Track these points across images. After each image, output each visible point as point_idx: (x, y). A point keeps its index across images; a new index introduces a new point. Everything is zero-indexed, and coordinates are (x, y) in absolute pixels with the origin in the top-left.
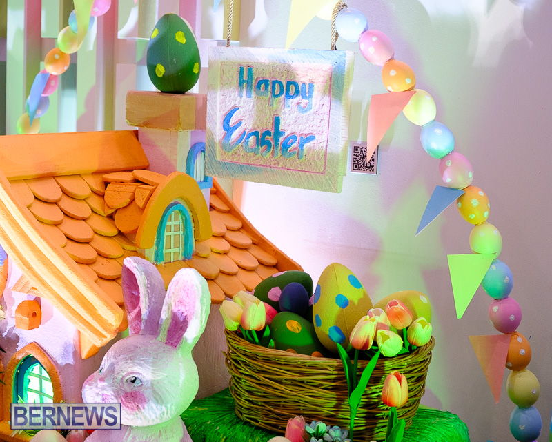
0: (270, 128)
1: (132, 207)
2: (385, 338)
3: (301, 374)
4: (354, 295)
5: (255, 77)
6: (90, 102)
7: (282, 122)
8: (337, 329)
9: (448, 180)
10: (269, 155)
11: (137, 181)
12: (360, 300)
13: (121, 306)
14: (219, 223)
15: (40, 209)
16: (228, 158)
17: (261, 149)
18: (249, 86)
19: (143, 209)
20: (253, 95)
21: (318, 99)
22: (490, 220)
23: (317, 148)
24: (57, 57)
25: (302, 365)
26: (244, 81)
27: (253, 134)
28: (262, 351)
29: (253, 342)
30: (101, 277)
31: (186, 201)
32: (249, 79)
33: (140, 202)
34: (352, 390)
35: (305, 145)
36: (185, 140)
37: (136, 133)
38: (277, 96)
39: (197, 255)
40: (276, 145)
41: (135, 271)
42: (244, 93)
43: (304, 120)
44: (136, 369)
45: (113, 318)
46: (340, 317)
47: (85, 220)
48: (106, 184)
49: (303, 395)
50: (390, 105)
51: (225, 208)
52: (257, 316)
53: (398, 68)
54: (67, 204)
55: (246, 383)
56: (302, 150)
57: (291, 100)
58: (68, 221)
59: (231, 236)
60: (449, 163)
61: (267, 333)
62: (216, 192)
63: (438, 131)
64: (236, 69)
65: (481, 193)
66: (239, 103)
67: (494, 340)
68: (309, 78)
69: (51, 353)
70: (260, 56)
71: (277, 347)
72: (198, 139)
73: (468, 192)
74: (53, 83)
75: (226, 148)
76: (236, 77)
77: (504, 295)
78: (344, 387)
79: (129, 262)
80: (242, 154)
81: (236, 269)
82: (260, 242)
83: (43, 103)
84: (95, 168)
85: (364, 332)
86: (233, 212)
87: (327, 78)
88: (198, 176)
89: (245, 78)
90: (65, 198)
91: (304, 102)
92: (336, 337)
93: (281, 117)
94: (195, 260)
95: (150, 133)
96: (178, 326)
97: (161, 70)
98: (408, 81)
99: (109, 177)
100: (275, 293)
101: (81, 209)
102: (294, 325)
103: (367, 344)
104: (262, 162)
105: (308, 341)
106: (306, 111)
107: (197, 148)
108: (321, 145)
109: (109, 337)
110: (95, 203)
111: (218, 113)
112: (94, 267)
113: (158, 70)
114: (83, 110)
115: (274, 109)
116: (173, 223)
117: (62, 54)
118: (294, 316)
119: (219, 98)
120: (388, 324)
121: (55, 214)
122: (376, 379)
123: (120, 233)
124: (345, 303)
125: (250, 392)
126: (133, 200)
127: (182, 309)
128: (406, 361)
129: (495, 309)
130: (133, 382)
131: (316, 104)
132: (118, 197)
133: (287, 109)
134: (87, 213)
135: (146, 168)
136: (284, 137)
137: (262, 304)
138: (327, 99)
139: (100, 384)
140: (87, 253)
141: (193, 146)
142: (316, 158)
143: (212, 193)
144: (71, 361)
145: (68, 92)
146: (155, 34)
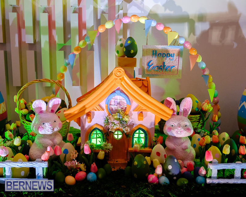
1: (143, 86)
9: (206, 73)
22: (213, 81)
44: (186, 123)
46: (198, 105)
60: (206, 70)
63: (203, 63)
73: (209, 76)
79: (169, 98)
92: (197, 110)
98: (196, 52)
113: (132, 51)
130: (186, 126)
132: (138, 84)
139: (180, 128)
144: (153, 126)
146: (129, 42)
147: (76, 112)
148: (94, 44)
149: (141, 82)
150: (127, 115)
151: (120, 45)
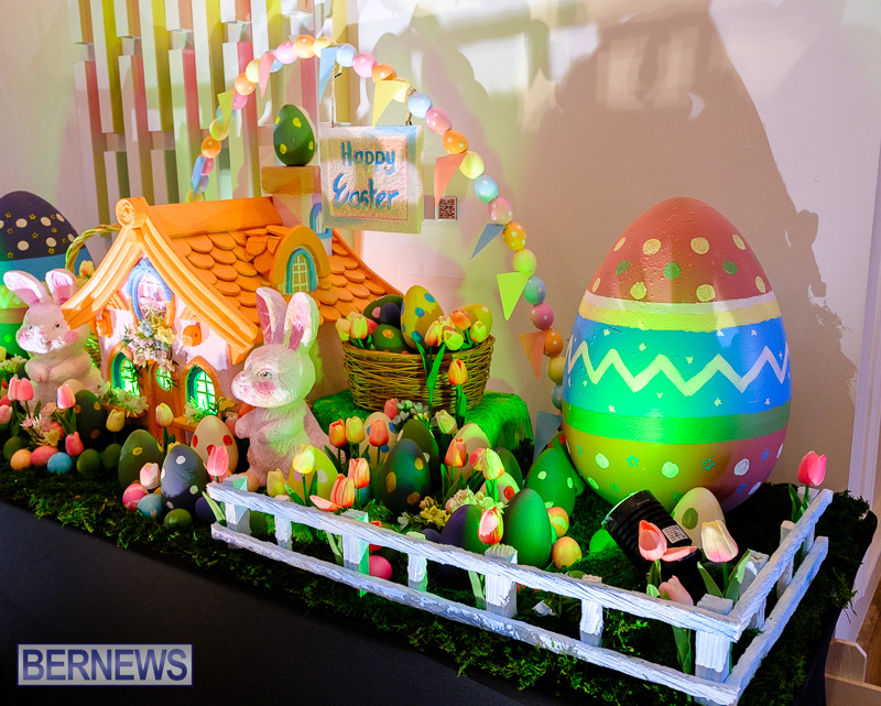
0: (367, 188)
1: (266, 253)
2: (449, 336)
3: (393, 367)
4: (428, 307)
5: (353, 150)
6: (241, 178)
7: (375, 183)
8: (417, 333)
9: (495, 219)
10: (367, 209)
11: (269, 234)
12: (433, 311)
13: (258, 325)
14: (338, 265)
15: (196, 258)
16: (339, 213)
17: (362, 204)
18: (349, 157)
19: (273, 254)
20: (353, 163)
21: (399, 164)
22: (526, 247)
23: (401, 201)
24: (210, 143)
25: (394, 361)
26: (345, 154)
27: (355, 193)
28: (365, 353)
29: (359, 347)
30: (242, 305)
31: (308, 247)
32: (350, 152)
33: (271, 250)
34: (428, 374)
35: (393, 199)
36: (307, 202)
37: (271, 199)
38: (370, 163)
39: (320, 288)
40: (372, 200)
41: (264, 298)
42: (347, 162)
43: (390, 180)
44: (267, 366)
45: (251, 333)
46: (418, 324)
47: (231, 265)
48: (248, 237)
49: (396, 383)
50: (450, 164)
51: (345, 253)
52: (360, 327)
53: (454, 136)
54: (217, 254)
55: (358, 378)
56: (391, 203)
58: (218, 266)
59: (348, 273)
60: (494, 206)
61: (370, 340)
62: (337, 241)
63: (485, 182)
64: (339, 145)
65: (519, 227)
66: (344, 170)
67: (535, 336)
68: (391, 148)
69: (211, 363)
70: (356, 132)
71: (377, 349)
72: (317, 201)
73: (509, 227)
74: (209, 164)
75: (337, 206)
76: (340, 150)
77: (540, 301)
78: (423, 374)
79: (261, 291)
80: (348, 209)
81: (352, 297)
82: (372, 277)
83: (203, 181)
84: (239, 226)
85: (434, 332)
86: (350, 256)
87: (404, 147)
88: (320, 229)
89: (346, 151)
90: (215, 249)
91: (389, 166)
92: (417, 338)
93: (374, 179)
94: (318, 291)
95: (282, 198)
96: (297, 334)
97: (284, 149)
98: (461, 145)
99: (249, 232)
100: (376, 312)
101: (229, 258)
102: (388, 333)
103: (436, 342)
104: (363, 215)
105: (398, 343)
106: (391, 173)
107: (316, 208)
108: (404, 198)
109: (249, 347)
110: (239, 252)
111: (329, 179)
112: (238, 298)
113: (282, 148)
114: (237, 185)
115: (368, 173)
116: (299, 264)
117: (214, 141)
118: (389, 327)
119: (329, 168)
120: (454, 327)
121: (208, 261)
122: (445, 368)
123: (259, 274)
124: (421, 313)
125: (361, 385)
126: (266, 249)
127: (299, 322)
128: (469, 353)
129: (534, 312)
130: (266, 375)
131: (397, 167)
132: (255, 246)
133: (377, 173)
134: (233, 259)
135: (281, 225)
136: (377, 194)
137: (364, 318)
138: (405, 163)
139: (242, 379)
140: (233, 288)
141: (314, 206)
142: (401, 208)
143: (333, 242)
144: (225, 367)
145: (224, 171)
147: (79, 309)
149: (265, 239)
150: (166, 328)
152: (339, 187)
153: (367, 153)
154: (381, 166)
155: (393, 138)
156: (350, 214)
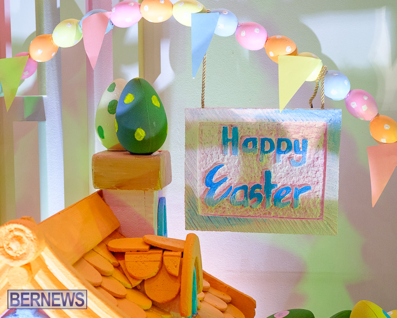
5: (241, 136)
7: (273, 175)
10: (259, 206)
16: (211, 212)
17: (250, 201)
18: (234, 145)
19: (180, 277)
20: (239, 152)
23: (312, 197)
26: (228, 140)
27: (240, 188)
32: (234, 138)
35: (300, 195)
38: (267, 152)
40: (268, 197)
42: (229, 151)
43: (298, 173)
56: (297, 199)
57: (282, 155)
64: (219, 129)
66: (223, 160)
68: (301, 134)
75: (209, 202)
76: (218, 136)
80: (228, 207)
87: (322, 134)
89: (230, 137)
90: (104, 279)
91: (296, 156)
93: (272, 171)
95: (121, 195)
97: (141, 134)
104: (251, 213)
106: (300, 164)
108: (317, 193)
111: (198, 170)
113: (138, 134)
115: (263, 164)
119: (199, 156)
131: (310, 157)
132: (144, 267)
133: (278, 164)
136: (276, 188)
138: (321, 153)
142: (312, 206)
146: (129, 99)
148: (44, 96)
149: (157, 255)
151: (108, 107)
152: (214, 179)
153: (263, 141)
154: (283, 157)
155: (306, 123)
156: (229, 213)
